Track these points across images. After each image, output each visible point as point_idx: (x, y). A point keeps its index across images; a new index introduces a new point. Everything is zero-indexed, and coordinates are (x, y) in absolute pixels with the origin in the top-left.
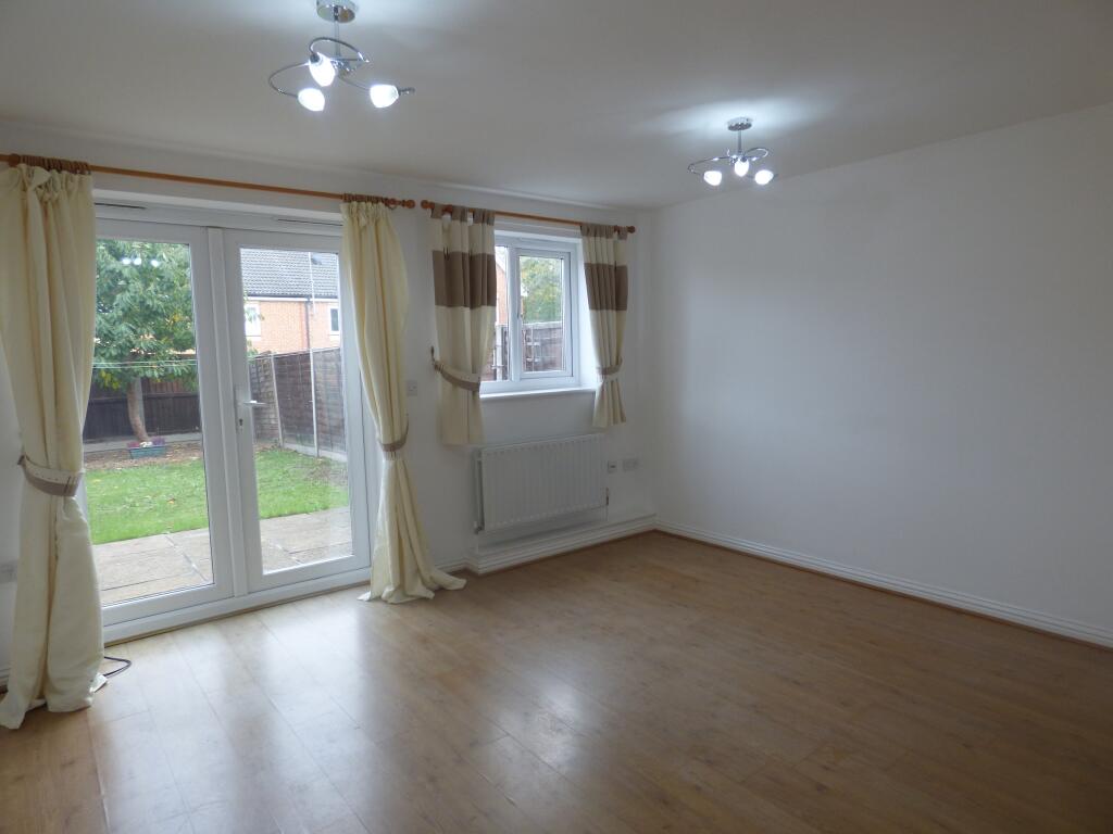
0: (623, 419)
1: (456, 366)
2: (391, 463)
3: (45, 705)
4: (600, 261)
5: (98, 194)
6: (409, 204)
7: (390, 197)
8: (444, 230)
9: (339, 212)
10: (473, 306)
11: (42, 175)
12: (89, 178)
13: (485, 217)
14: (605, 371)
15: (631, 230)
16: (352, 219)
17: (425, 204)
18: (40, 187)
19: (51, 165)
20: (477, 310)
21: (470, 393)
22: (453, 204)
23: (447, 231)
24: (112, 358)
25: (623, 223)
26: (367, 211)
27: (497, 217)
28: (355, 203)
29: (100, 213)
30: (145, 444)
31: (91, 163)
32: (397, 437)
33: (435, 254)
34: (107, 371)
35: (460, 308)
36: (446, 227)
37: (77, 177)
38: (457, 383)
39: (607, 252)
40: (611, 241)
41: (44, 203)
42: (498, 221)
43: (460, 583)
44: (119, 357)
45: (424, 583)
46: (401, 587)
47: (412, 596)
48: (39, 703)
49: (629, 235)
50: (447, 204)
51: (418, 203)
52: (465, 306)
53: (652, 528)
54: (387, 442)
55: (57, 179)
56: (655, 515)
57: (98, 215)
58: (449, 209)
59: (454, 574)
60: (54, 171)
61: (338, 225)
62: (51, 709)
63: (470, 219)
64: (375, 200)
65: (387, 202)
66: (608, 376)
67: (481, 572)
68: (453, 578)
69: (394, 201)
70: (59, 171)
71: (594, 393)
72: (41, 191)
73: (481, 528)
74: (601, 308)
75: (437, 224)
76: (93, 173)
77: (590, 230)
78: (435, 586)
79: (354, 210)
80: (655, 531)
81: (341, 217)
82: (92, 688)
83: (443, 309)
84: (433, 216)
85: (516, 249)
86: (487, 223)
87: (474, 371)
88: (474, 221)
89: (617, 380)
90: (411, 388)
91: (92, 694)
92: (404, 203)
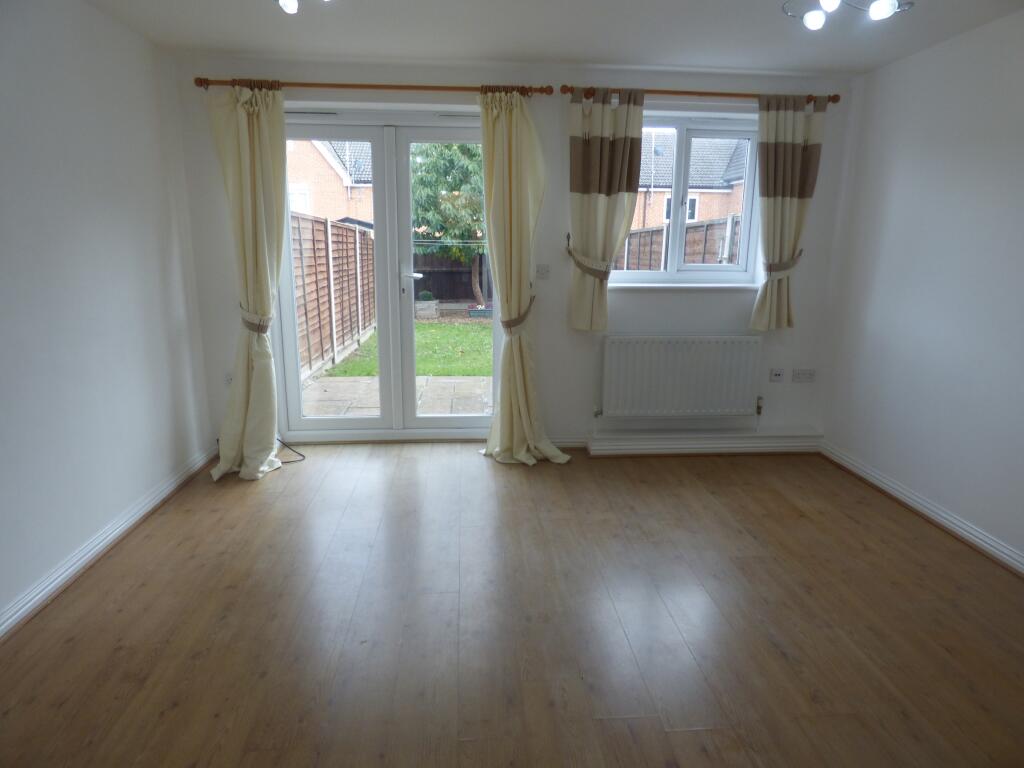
0: (790, 323)
1: (586, 254)
2: (508, 338)
3: (239, 472)
4: (781, 139)
5: (289, 104)
6: (549, 90)
7: (527, 86)
8: (584, 115)
9: (476, 103)
10: (609, 193)
11: (247, 93)
12: (279, 94)
13: (633, 98)
14: (771, 268)
15: (835, 99)
16: (487, 110)
17: (565, 89)
18: (246, 103)
19: (253, 85)
20: (613, 196)
21: (597, 280)
22: (595, 86)
23: (587, 116)
24: (455, 236)
25: (822, 90)
26: (501, 100)
27: (646, 96)
28: (490, 94)
29: (289, 120)
30: (480, 307)
31: (282, 80)
32: (514, 315)
33: (573, 139)
34: (458, 247)
35: (594, 195)
36: (587, 112)
37: (270, 93)
38: (586, 270)
39: (794, 128)
40: (800, 115)
41: (249, 115)
42: (647, 100)
43: (564, 458)
44: (462, 236)
45: (528, 450)
46: (508, 450)
47: (517, 460)
48: (236, 469)
49: (830, 105)
50: (589, 86)
51: (557, 89)
52: (600, 192)
53: (812, 450)
54: (505, 319)
55: (258, 96)
56: (822, 437)
57: (287, 121)
58: (590, 93)
59: (564, 450)
60: (256, 90)
61: (474, 116)
62: (241, 475)
63: (615, 101)
64: (508, 90)
65: (524, 91)
66: (773, 273)
67: (592, 453)
68: (559, 452)
69: (531, 90)
70: (260, 89)
71: (756, 291)
72: (247, 107)
73: (599, 413)
74: (775, 195)
75: (577, 108)
76: (283, 88)
77: (770, 103)
78: (540, 456)
79: (489, 100)
80: (819, 455)
81: (477, 108)
82: (264, 468)
83: (577, 196)
84: (573, 101)
85: (687, 130)
86: (635, 104)
87: (604, 259)
88: (621, 103)
89: (788, 278)
90: (543, 272)
91: (263, 472)
92: (542, 90)
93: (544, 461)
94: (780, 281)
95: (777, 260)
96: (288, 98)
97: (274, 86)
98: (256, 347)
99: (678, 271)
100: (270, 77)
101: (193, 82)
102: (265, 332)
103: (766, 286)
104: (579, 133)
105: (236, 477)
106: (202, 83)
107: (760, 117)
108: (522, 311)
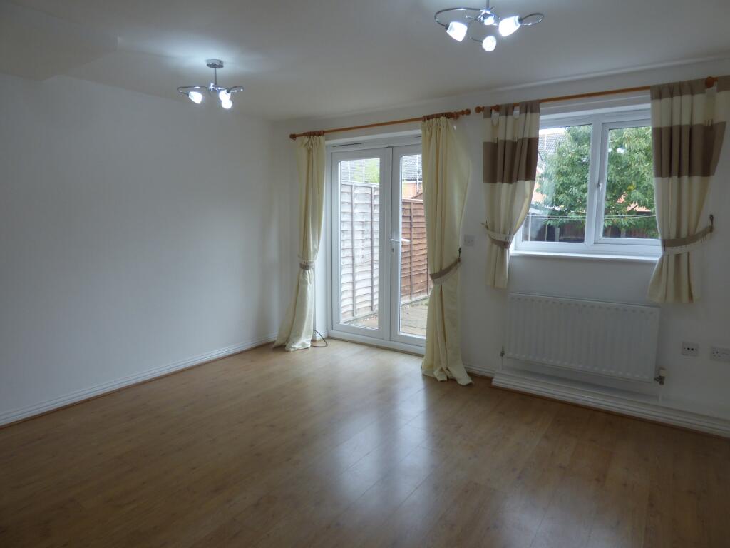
3: (284, 346)
4: (676, 123)
6: (468, 112)
8: (493, 125)
10: (511, 182)
11: (307, 139)
12: (322, 138)
13: (531, 108)
16: (425, 132)
17: (479, 110)
18: (306, 144)
20: (515, 184)
22: (500, 104)
23: (495, 127)
26: (433, 124)
27: (543, 104)
31: (325, 130)
33: (485, 144)
35: (498, 184)
36: (495, 123)
37: (318, 138)
38: (494, 241)
39: (692, 110)
41: (308, 151)
42: (543, 108)
43: (467, 381)
45: (442, 369)
47: (434, 375)
48: (284, 344)
50: (494, 105)
51: (473, 111)
52: (503, 181)
55: (312, 140)
58: (496, 109)
60: (312, 137)
61: (418, 137)
63: (517, 112)
65: (448, 115)
67: (493, 384)
68: (465, 376)
69: (455, 114)
70: (314, 136)
71: (651, 264)
72: (306, 146)
73: (503, 353)
75: (488, 122)
76: (325, 134)
78: (449, 376)
79: (426, 125)
81: (419, 132)
82: (297, 346)
83: (489, 185)
84: (485, 117)
85: (603, 124)
86: (532, 112)
87: (504, 233)
88: (520, 113)
89: (689, 254)
90: (468, 241)
91: (294, 348)
92: (463, 113)
93: (452, 380)
94: (678, 257)
95: (673, 236)
96: (327, 139)
97: (320, 133)
98: (301, 278)
99: (595, 243)
100: (319, 129)
101: (289, 137)
102: (308, 269)
103: (662, 260)
104: (489, 139)
105: (282, 348)
106: (293, 136)
107: (652, 106)
108: (444, 268)
